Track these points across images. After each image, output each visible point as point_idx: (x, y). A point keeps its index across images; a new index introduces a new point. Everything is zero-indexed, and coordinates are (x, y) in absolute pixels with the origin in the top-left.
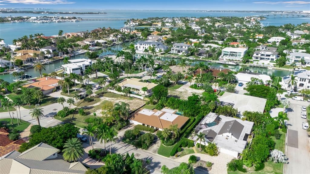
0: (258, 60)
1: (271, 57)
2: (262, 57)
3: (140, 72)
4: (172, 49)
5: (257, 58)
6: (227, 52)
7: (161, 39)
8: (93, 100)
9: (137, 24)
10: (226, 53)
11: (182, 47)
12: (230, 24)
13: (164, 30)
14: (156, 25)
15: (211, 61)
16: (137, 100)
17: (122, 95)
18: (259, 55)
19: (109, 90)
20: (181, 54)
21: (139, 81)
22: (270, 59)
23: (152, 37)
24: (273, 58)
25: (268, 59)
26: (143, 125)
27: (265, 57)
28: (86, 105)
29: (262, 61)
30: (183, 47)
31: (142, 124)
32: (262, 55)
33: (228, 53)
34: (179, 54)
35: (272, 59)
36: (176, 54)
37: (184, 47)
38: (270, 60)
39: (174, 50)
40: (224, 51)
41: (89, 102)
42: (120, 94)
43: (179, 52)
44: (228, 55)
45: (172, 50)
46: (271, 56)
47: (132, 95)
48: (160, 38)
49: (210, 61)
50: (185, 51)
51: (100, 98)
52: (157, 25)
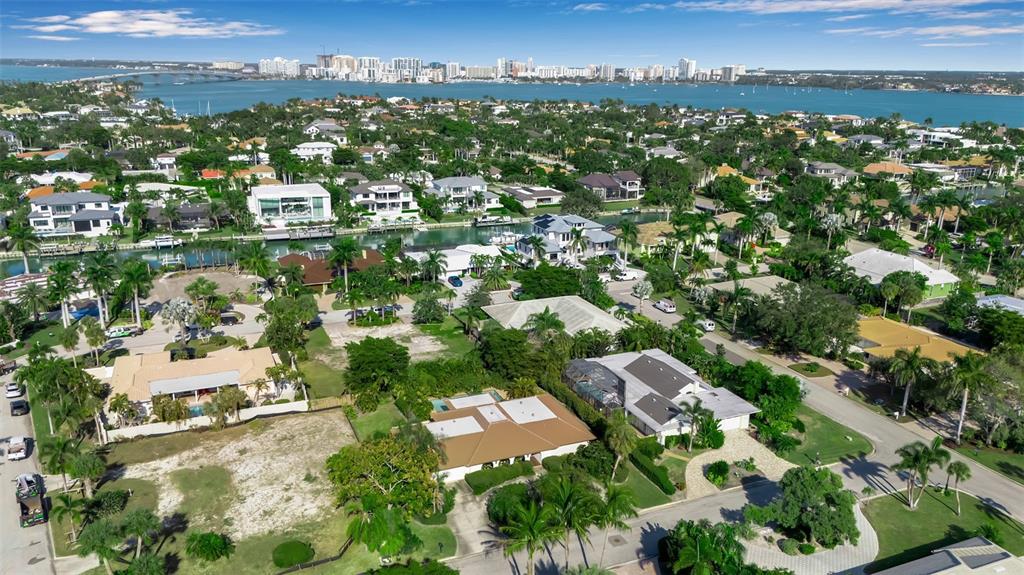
0: (370, 211)
1: (402, 198)
2: (380, 201)
4: (32, 221)
5: (365, 207)
6: (272, 201)
10: (270, 205)
11: (83, 206)
16: (291, 421)
18: (372, 197)
20: (96, 233)
22: (401, 205)
24: (406, 200)
25: (393, 205)
26: (486, 465)
27: (388, 201)
29: (380, 214)
30: (87, 205)
31: (478, 468)
32: (377, 195)
33: (275, 205)
34: (87, 234)
35: (406, 204)
36: (73, 238)
37: (90, 206)
38: (400, 208)
39: (46, 223)
40: (261, 201)
42: (187, 428)
43: (83, 225)
44: (276, 210)
45: (37, 223)
46: (401, 194)
47: (246, 414)
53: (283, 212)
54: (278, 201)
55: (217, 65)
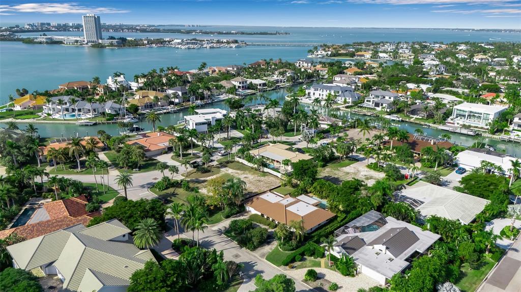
3: (296, 135)
4: (366, 99)
5: (520, 126)
6: (463, 111)
7: (357, 81)
8: (209, 171)
9: (330, 53)
11: (384, 97)
12: (503, 58)
13: (369, 65)
14: (362, 56)
15: (431, 124)
16: (272, 179)
17: (252, 168)
19: (237, 159)
20: (379, 109)
21: (287, 149)
23: (341, 77)
26: (262, 215)
28: (197, 177)
31: (260, 214)
34: (376, 108)
36: (371, 109)
37: (387, 98)
39: (370, 101)
41: (203, 173)
43: (377, 105)
45: (367, 101)
47: (266, 170)
48: (355, 79)
49: (428, 124)
50: (388, 104)
51: (221, 169)
52: (364, 56)
53: (467, 118)
54: (466, 112)
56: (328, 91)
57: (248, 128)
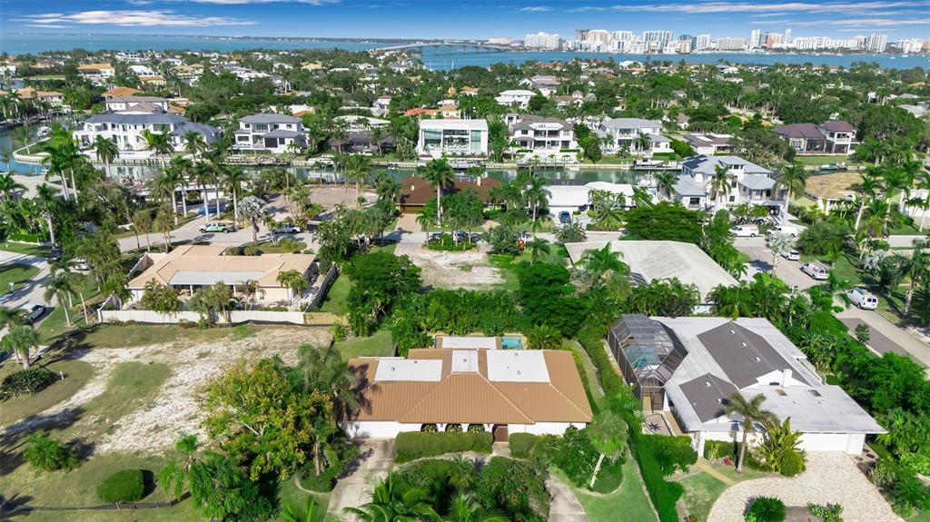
0: (528, 148)
1: (562, 137)
2: (539, 138)
4: (237, 136)
5: (524, 143)
6: (435, 132)
7: (166, 109)
8: (53, 378)
9: (13, 68)
10: (433, 136)
11: (276, 127)
13: (145, 82)
14: (95, 73)
15: (398, 163)
16: (279, 333)
17: (193, 325)
18: (531, 134)
19: (107, 315)
20: (280, 150)
21: (224, 255)
22: (560, 143)
23: (127, 103)
24: (566, 138)
25: (553, 143)
26: (428, 427)
27: (547, 139)
29: (538, 151)
30: (280, 125)
31: (416, 427)
32: (537, 133)
33: (437, 137)
34: (273, 150)
35: (566, 143)
36: (262, 152)
37: (283, 127)
38: (559, 148)
39: (247, 139)
40: (425, 131)
42: (176, 321)
43: (271, 142)
44: (439, 140)
45: (240, 139)
46: (562, 132)
47: (237, 316)
48: (160, 104)
49: (394, 163)
50: (295, 138)
51: (84, 359)
52: (99, 72)
53: (444, 144)
54: (440, 133)
55: (492, 41)
56: (140, 128)
57: (23, 232)
